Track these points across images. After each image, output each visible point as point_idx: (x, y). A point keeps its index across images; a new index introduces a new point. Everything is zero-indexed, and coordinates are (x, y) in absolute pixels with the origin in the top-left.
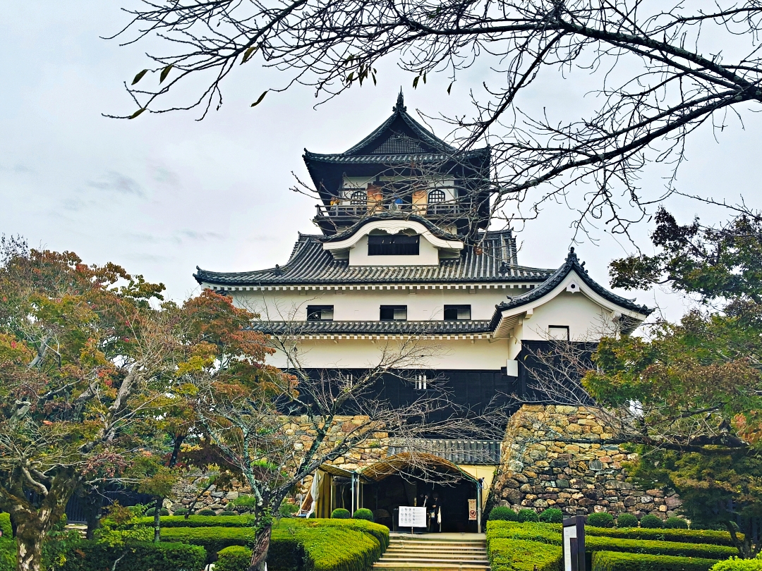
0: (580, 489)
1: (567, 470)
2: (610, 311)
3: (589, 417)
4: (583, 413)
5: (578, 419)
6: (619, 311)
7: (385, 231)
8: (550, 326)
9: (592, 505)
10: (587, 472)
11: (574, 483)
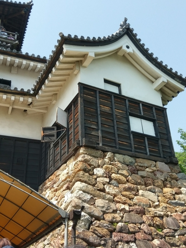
2: (153, 81)
4: (142, 165)
5: (138, 170)
6: (164, 78)
8: (106, 81)
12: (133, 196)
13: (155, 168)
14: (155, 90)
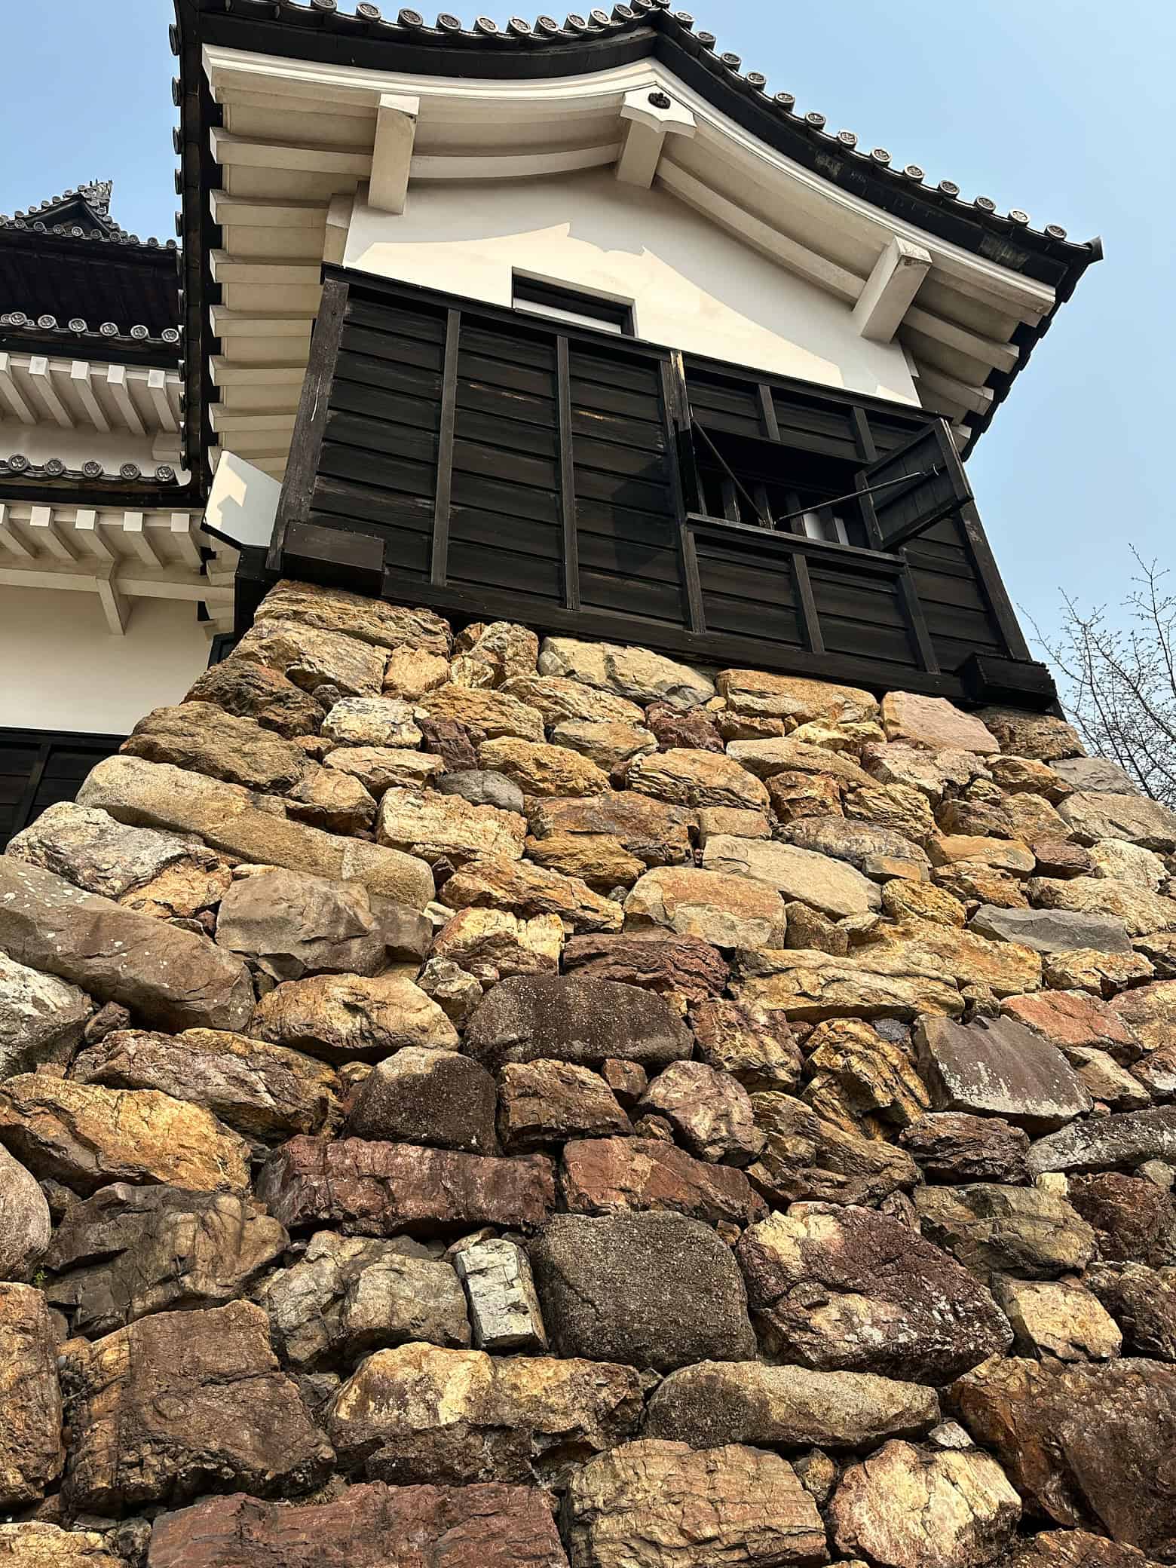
3: (807, 731)
4: (759, 704)
5: (729, 731)
12: (634, 865)
13: (870, 727)
14: (872, 337)
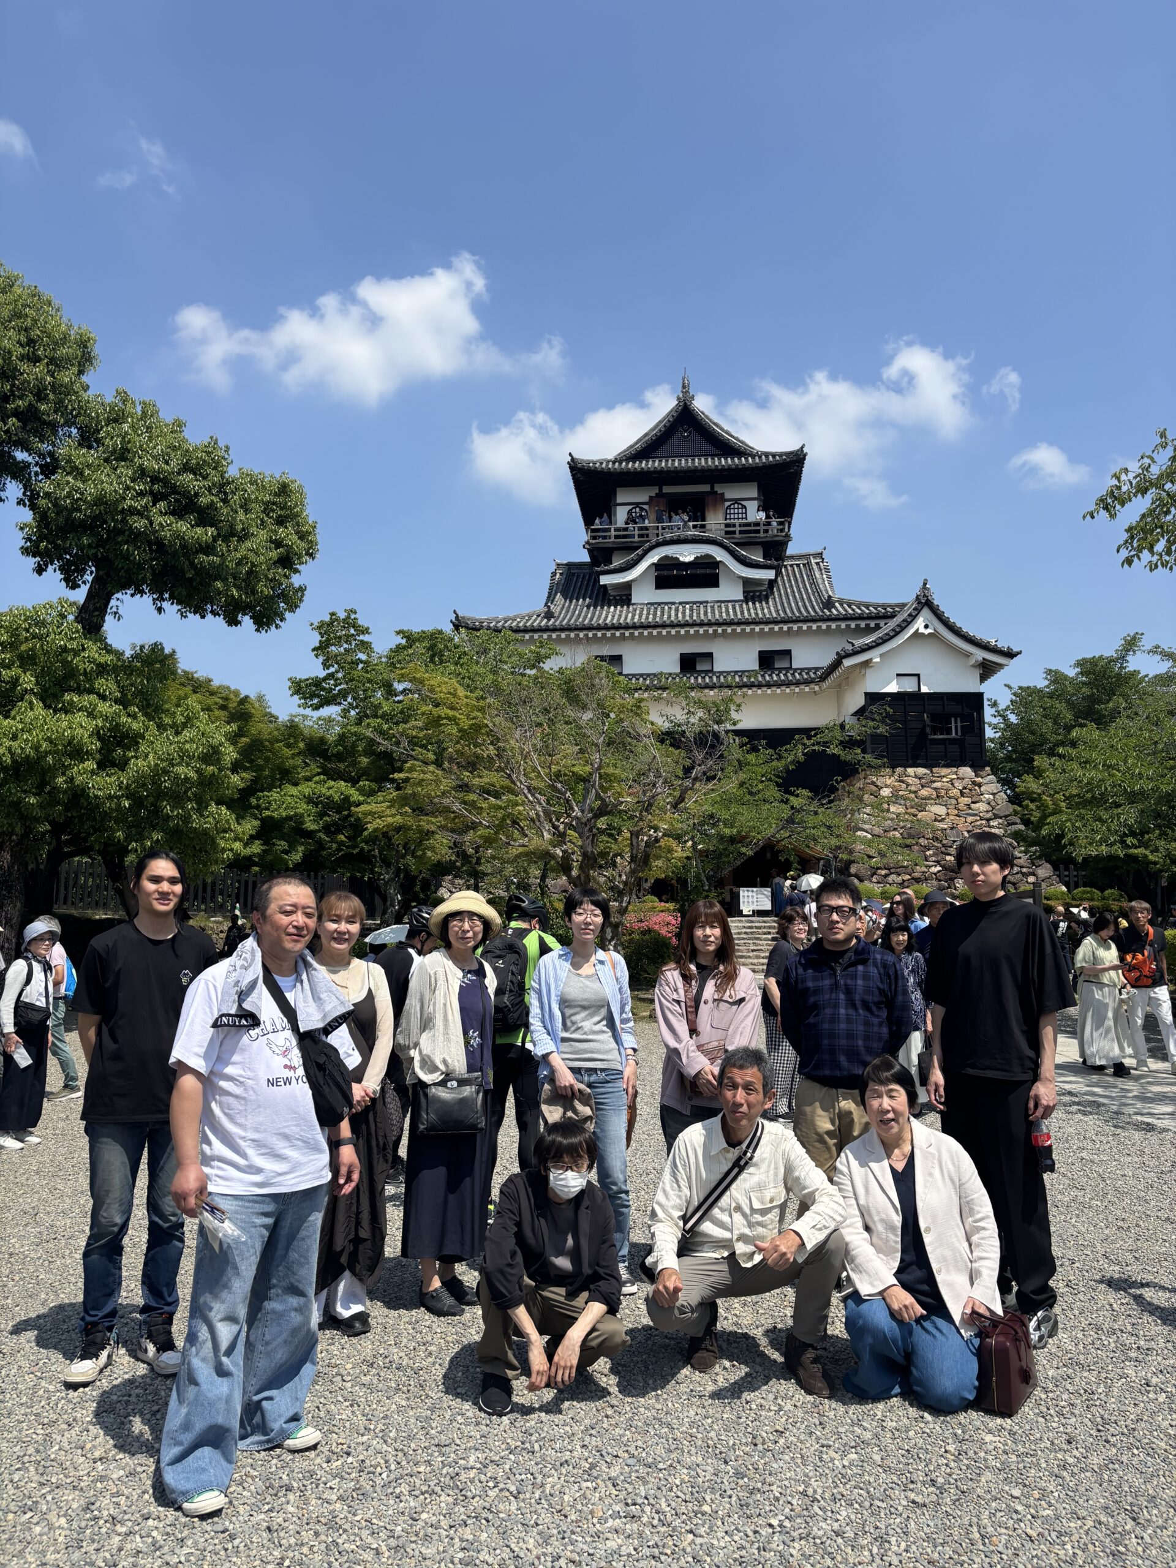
0: (938, 862)
1: (921, 841)
2: (968, 655)
3: (945, 780)
6: (980, 655)
7: (677, 559)
8: (898, 675)
9: (952, 879)
10: (945, 842)
11: (931, 856)
13: (954, 776)
